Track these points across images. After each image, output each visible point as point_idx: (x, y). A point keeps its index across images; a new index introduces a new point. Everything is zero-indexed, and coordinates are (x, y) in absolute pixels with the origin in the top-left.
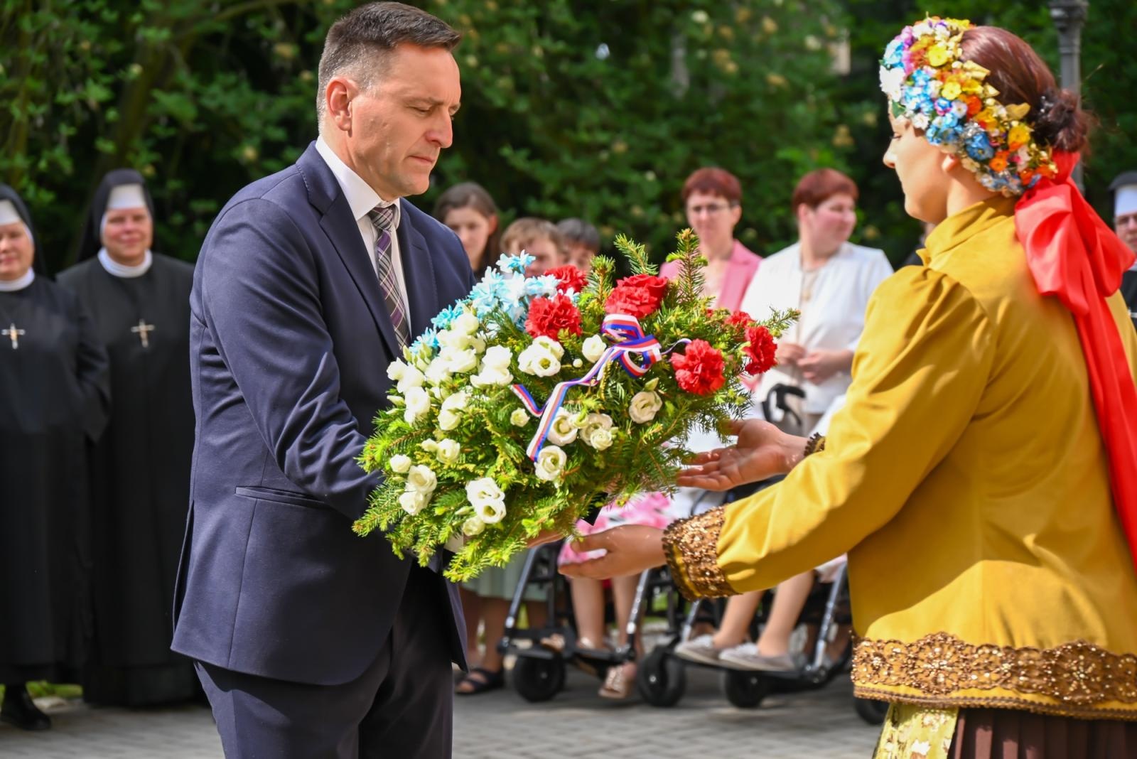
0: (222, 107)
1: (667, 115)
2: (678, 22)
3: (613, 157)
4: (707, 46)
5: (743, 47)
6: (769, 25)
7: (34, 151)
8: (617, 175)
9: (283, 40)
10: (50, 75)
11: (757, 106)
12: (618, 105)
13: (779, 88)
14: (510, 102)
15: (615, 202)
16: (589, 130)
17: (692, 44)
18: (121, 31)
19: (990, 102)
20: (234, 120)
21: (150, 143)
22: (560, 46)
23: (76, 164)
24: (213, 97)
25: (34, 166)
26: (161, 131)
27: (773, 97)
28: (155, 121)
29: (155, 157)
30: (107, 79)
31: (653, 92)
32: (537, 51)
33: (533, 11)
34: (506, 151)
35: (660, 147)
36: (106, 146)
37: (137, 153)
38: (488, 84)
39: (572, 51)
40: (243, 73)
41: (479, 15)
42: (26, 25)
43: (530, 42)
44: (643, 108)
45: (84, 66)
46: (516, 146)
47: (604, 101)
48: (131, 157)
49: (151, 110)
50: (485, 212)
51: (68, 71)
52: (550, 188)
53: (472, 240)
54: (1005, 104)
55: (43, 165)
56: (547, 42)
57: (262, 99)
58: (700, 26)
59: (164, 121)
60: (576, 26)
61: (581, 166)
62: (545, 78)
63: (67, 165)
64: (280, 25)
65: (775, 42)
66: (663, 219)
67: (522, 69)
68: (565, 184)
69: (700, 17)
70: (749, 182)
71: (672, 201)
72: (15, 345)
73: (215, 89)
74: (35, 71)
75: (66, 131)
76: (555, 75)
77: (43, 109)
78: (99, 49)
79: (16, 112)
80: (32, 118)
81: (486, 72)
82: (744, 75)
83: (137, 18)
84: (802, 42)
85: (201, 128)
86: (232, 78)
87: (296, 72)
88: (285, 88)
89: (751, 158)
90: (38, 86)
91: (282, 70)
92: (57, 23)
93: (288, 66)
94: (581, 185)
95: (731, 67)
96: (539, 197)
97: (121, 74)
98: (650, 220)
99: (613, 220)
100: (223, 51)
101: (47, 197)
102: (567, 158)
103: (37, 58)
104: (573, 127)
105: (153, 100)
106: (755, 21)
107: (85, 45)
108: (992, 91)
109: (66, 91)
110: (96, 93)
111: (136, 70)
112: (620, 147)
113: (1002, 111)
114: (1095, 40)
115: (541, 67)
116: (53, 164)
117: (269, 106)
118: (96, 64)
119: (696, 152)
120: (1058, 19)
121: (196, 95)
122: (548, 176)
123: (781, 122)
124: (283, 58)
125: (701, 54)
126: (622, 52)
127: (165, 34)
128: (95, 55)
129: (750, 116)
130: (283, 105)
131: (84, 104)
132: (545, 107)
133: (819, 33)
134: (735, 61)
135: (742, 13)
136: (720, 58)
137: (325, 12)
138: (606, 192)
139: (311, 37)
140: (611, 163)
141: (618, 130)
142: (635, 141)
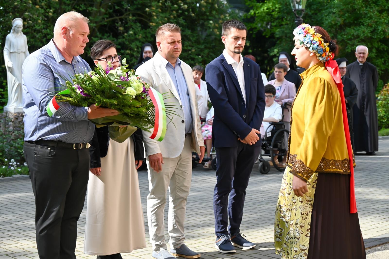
2: (206, 23)
3: (192, 52)
4: (212, 28)
9: (120, 26)
12: (193, 41)
16: (187, 46)
17: (210, 28)
19: (323, 42)
35: (202, 50)
40: (112, 34)
44: (198, 42)
47: (190, 40)
58: (211, 24)
60: (184, 24)
64: (120, 23)
69: (211, 22)
86: (108, 34)
87: (123, 33)
88: (121, 37)
91: (120, 33)
93: (122, 32)
108: (323, 40)
112: (193, 50)
113: (325, 44)
124: (121, 30)
125: (211, 30)
127: (95, 25)
130: (120, 40)
134: (219, 32)
135: (221, 21)
136: (215, 31)
137: (130, 20)
138: (190, 60)
139: (126, 26)
140: (190, 54)
141: (193, 47)
142: (197, 49)
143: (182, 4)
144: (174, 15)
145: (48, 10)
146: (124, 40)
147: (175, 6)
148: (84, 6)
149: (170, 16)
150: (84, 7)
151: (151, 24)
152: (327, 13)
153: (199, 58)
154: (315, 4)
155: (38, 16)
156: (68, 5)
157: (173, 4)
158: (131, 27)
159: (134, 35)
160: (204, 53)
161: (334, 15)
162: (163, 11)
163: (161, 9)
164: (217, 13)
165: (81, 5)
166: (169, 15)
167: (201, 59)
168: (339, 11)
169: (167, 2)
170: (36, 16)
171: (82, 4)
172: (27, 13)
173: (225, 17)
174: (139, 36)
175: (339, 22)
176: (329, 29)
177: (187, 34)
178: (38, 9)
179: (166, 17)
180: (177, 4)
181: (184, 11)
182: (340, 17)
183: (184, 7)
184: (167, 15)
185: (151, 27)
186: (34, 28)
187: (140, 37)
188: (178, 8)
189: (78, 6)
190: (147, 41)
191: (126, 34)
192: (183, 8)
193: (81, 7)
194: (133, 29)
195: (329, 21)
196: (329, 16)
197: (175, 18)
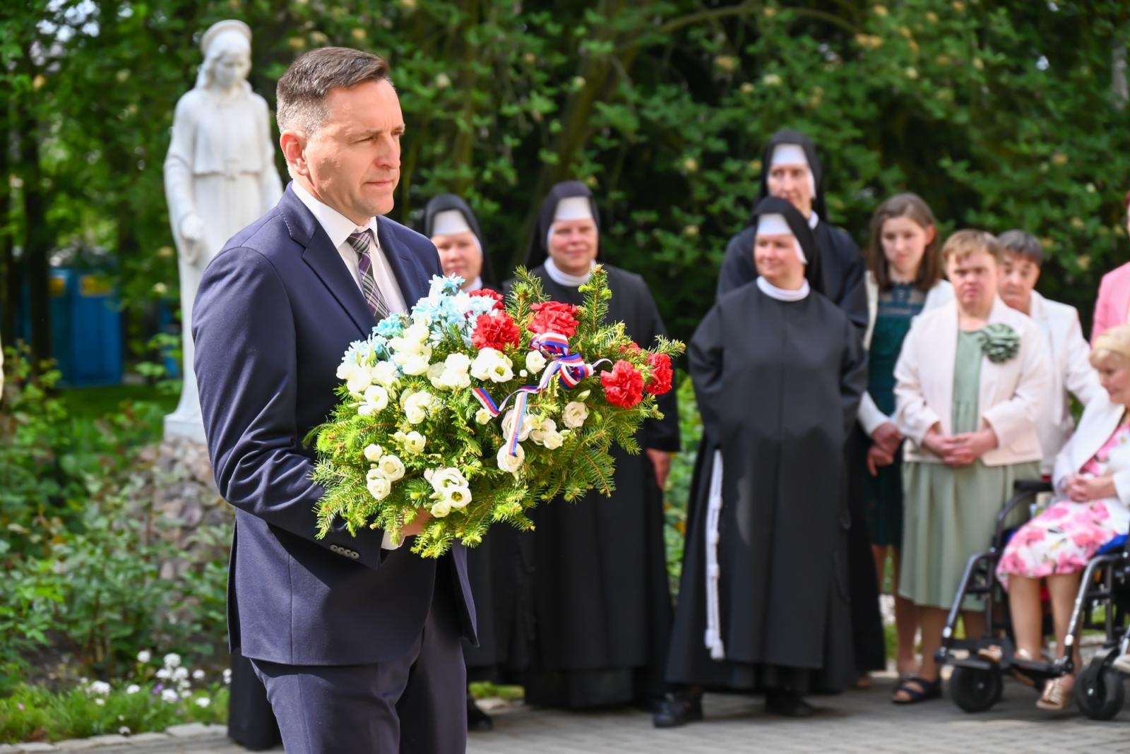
0: (663, 119)
1: (1108, 127)
2: (1119, 34)
3: (1053, 169)
7: (478, 162)
8: (1057, 187)
9: (724, 52)
10: (495, 87)
12: (1059, 117)
14: (950, 114)
15: (1055, 213)
16: (1029, 141)
18: (564, 44)
20: (676, 131)
21: (593, 154)
22: (1001, 57)
23: (520, 175)
24: (655, 109)
25: (479, 177)
26: (603, 142)
28: (598, 132)
29: (597, 168)
30: (550, 91)
31: (1094, 104)
32: (978, 63)
33: (974, 23)
34: (946, 163)
36: (550, 157)
37: (580, 164)
38: (928, 95)
39: (1012, 62)
40: (685, 85)
41: (919, 27)
42: (472, 38)
43: (971, 53)
44: (1082, 121)
45: (529, 79)
46: (956, 158)
47: (1045, 113)
48: (573, 167)
49: (594, 121)
50: (923, 222)
51: (513, 83)
52: (989, 200)
53: (908, 249)
55: (487, 175)
56: (988, 53)
57: (703, 110)
59: (606, 132)
60: (1016, 38)
61: (1020, 177)
62: (985, 90)
63: (511, 176)
64: (721, 37)
66: (1103, 231)
67: (962, 80)
68: (1004, 195)
71: (1112, 214)
73: (657, 100)
74: (481, 84)
75: (510, 142)
76: (996, 87)
77: (488, 120)
78: (543, 61)
79: (462, 124)
80: (477, 129)
81: (926, 84)
83: (581, 31)
85: (643, 139)
86: (673, 90)
87: (737, 84)
88: (726, 100)
90: (483, 98)
91: (723, 82)
92: (501, 35)
93: (729, 78)
94: (1020, 196)
96: (978, 209)
97: (565, 87)
98: (1090, 233)
99: (1052, 231)
100: (665, 63)
101: (491, 207)
102: (1007, 170)
103: (481, 71)
104: (1013, 138)
105: (596, 112)
107: (529, 58)
109: (510, 103)
110: (540, 105)
111: (579, 82)
115: (982, 79)
116: (497, 175)
117: (709, 117)
118: (540, 77)
121: (638, 107)
122: (987, 187)
124: (725, 71)
126: (1062, 64)
127: (608, 47)
128: (539, 68)
130: (723, 117)
131: (528, 116)
132: (985, 119)
137: (766, 25)
138: (1045, 204)
139: (752, 49)
140: (1051, 175)
141: (1058, 142)
142: (1075, 153)
146: (739, 113)
151: (862, 40)
153: (1090, 195)
155: (351, 12)
158: (773, 53)
159: (786, 92)
160: (1111, 174)
167: (1097, 201)
170: (344, 10)
174: (808, 93)
177: (1031, 88)
179: (932, 8)
185: (862, 56)
187: (815, 101)
190: (846, 117)
191: (747, 88)
194: (782, 63)
197: (973, 11)
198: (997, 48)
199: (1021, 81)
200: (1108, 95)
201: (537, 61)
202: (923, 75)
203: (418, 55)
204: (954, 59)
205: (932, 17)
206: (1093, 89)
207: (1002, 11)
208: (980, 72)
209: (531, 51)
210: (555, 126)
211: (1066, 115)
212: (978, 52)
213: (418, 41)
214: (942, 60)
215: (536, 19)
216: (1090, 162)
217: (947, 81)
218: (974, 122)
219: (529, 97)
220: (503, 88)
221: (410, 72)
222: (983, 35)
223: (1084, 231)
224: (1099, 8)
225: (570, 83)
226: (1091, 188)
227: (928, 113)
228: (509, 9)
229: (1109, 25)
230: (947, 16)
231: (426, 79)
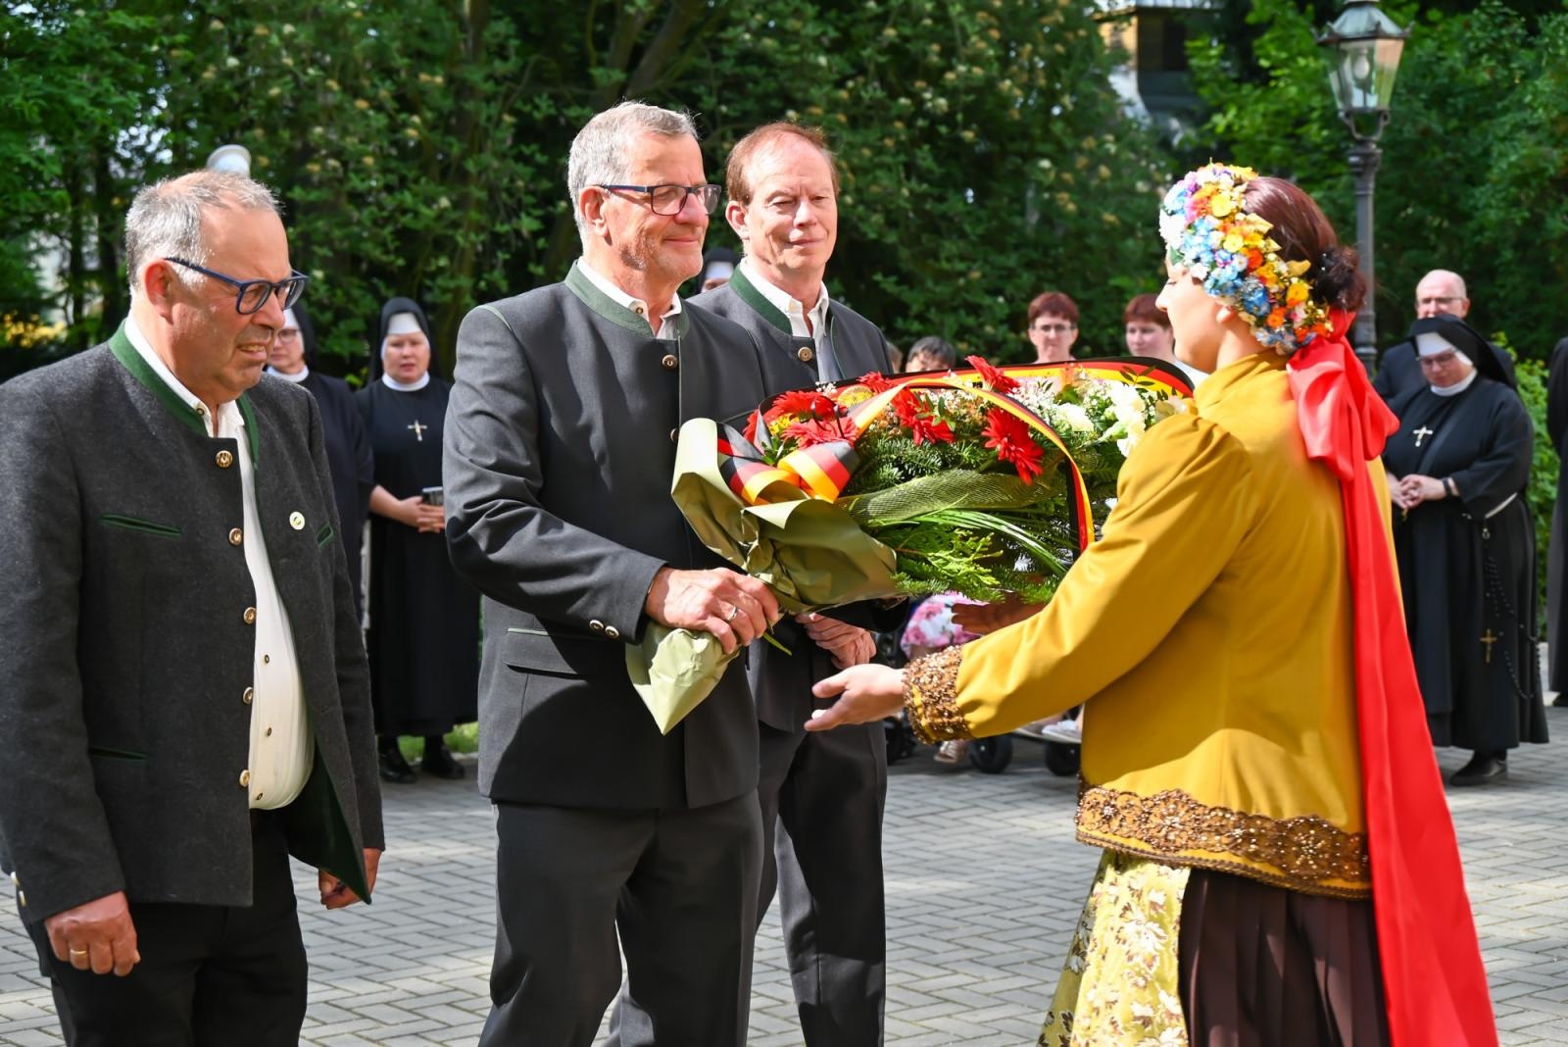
1: (1017, 247)
2: (1027, 168)
3: (969, 282)
4: (1050, 188)
5: (1081, 190)
6: (1104, 171)
7: (474, 272)
8: (970, 298)
10: (491, 208)
11: (1093, 240)
12: (973, 238)
13: (1110, 223)
14: (881, 235)
15: (971, 321)
16: (949, 260)
17: (1040, 188)
19: (1272, 257)
22: (925, 186)
23: (511, 284)
25: (475, 287)
27: (1107, 233)
30: (538, 212)
31: (1007, 228)
32: (905, 192)
33: (902, 158)
34: (878, 277)
35: (1010, 274)
36: (538, 270)
38: (861, 219)
39: (936, 191)
41: (856, 161)
42: (470, 166)
43: (900, 183)
44: (994, 241)
45: (519, 201)
46: (886, 275)
47: (963, 235)
51: (505, 205)
52: (915, 309)
54: (1286, 260)
55: (483, 284)
56: (914, 184)
58: (1044, 171)
60: (938, 171)
61: (942, 290)
62: (911, 215)
63: (502, 285)
65: (1109, 185)
66: (1012, 336)
67: (892, 207)
68: (927, 306)
69: (1045, 164)
70: (1086, 305)
71: (1019, 321)
72: (420, 438)
74: (479, 203)
75: (502, 256)
76: (920, 212)
77: (482, 237)
78: (532, 187)
79: (460, 239)
80: (473, 245)
81: (861, 209)
82: (1082, 214)
84: (1133, 186)
89: (1087, 286)
90: (480, 218)
92: (495, 164)
94: (941, 306)
95: (1071, 207)
96: (905, 317)
97: (550, 209)
98: (1000, 338)
99: (967, 337)
102: (930, 284)
103: (478, 194)
104: (937, 258)
106: (1092, 168)
107: (520, 183)
108: (1275, 246)
109: (502, 223)
110: (528, 224)
111: (562, 204)
112: (976, 275)
113: (1282, 267)
114: (1386, 187)
115: (908, 206)
116: (490, 283)
119: (1040, 279)
120: (1355, 165)
122: (914, 299)
123: (1114, 255)
125: (1046, 196)
126: (985, 196)
128: (529, 192)
129: (1088, 249)
131: (518, 233)
132: (912, 240)
133: (1147, 177)
134: (1074, 202)
135: (1082, 161)
136: (1061, 199)
138: (962, 312)
140: (967, 289)
141: (974, 261)
142: (987, 268)
143: (928, 95)
144: (897, 135)
145: (403, 116)
147: (903, 101)
148: (551, 102)
149: (881, 139)
150: (549, 106)
152: (1507, 128)
153: (999, 304)
154: (1461, 93)
155: (362, 142)
156: (489, 99)
157: (893, 96)
160: (1018, 288)
161: (1533, 138)
162: (854, 123)
163: (846, 113)
164: (1069, 130)
165: (537, 100)
166: (879, 135)
167: (1007, 311)
168: (1554, 122)
169: (870, 88)
170: (355, 140)
171: (540, 96)
172: (318, 130)
173: (1101, 144)
175: (1552, 162)
176: (1513, 190)
177: (951, 214)
178: (364, 115)
179: (865, 145)
180: (909, 94)
181: (934, 119)
182: (1555, 146)
183: (934, 106)
184: (873, 135)
186: (348, 187)
188: (912, 109)
189: (525, 103)
192: (932, 111)
193: (537, 107)
195: (1513, 158)
196: (1513, 140)
197: (901, 147)
198: (921, 179)
199: (943, 207)
200: (1018, 221)
201: (526, 187)
202: (860, 201)
203: (423, 180)
204: (885, 188)
205: (867, 152)
206: (1004, 215)
207: (926, 147)
208: (907, 200)
209: (522, 179)
210: (541, 243)
211: (979, 236)
212: (905, 182)
213: (424, 169)
214: (875, 189)
215: (526, 150)
216: (1001, 277)
217: (879, 207)
218: (902, 242)
219: (519, 217)
220: (497, 210)
221: (415, 195)
222: (910, 169)
223: (995, 336)
224: (1013, 147)
225: (555, 206)
226: (1001, 300)
227: (865, 234)
228: (503, 141)
229: (1019, 161)
230: (880, 151)
231: (430, 201)
